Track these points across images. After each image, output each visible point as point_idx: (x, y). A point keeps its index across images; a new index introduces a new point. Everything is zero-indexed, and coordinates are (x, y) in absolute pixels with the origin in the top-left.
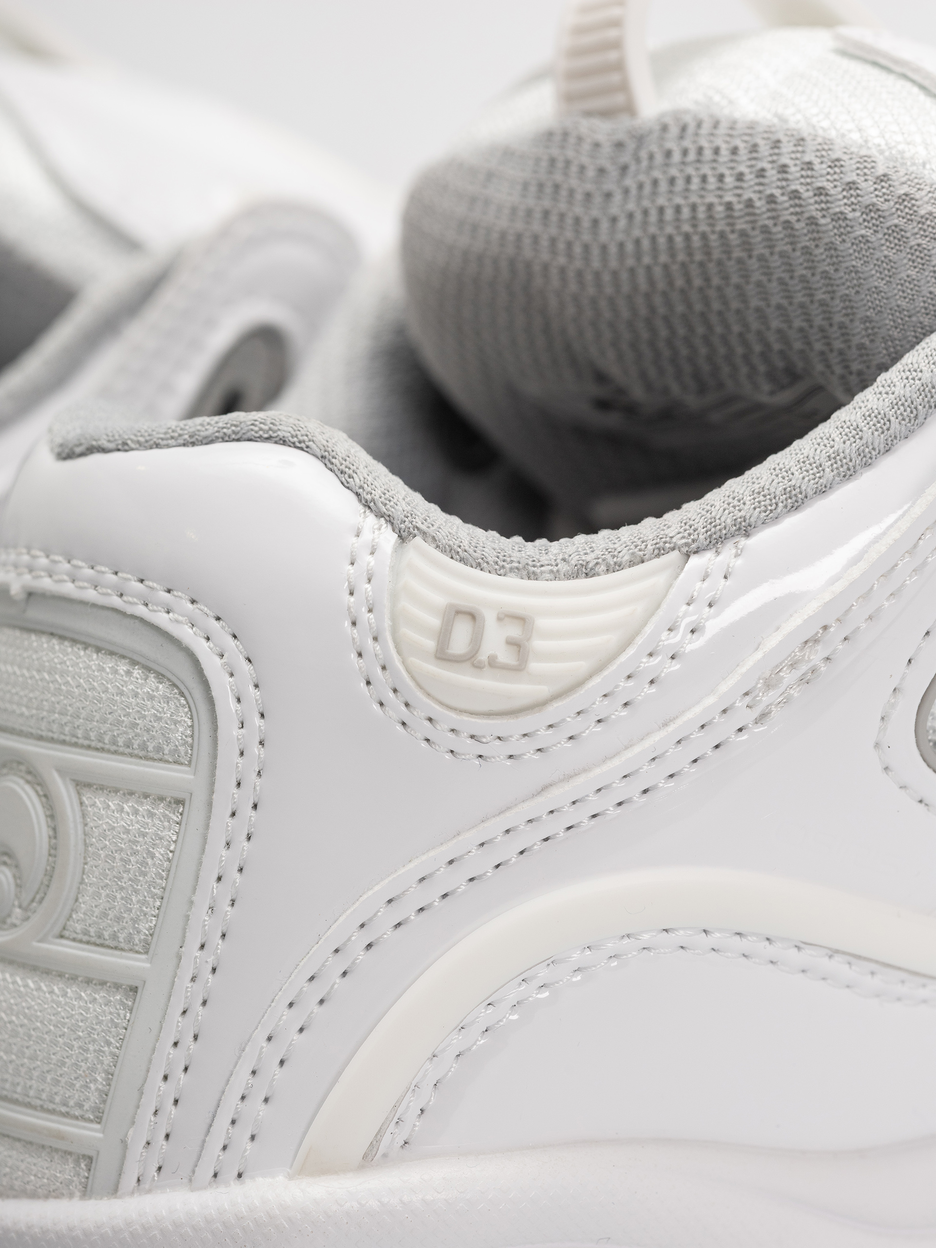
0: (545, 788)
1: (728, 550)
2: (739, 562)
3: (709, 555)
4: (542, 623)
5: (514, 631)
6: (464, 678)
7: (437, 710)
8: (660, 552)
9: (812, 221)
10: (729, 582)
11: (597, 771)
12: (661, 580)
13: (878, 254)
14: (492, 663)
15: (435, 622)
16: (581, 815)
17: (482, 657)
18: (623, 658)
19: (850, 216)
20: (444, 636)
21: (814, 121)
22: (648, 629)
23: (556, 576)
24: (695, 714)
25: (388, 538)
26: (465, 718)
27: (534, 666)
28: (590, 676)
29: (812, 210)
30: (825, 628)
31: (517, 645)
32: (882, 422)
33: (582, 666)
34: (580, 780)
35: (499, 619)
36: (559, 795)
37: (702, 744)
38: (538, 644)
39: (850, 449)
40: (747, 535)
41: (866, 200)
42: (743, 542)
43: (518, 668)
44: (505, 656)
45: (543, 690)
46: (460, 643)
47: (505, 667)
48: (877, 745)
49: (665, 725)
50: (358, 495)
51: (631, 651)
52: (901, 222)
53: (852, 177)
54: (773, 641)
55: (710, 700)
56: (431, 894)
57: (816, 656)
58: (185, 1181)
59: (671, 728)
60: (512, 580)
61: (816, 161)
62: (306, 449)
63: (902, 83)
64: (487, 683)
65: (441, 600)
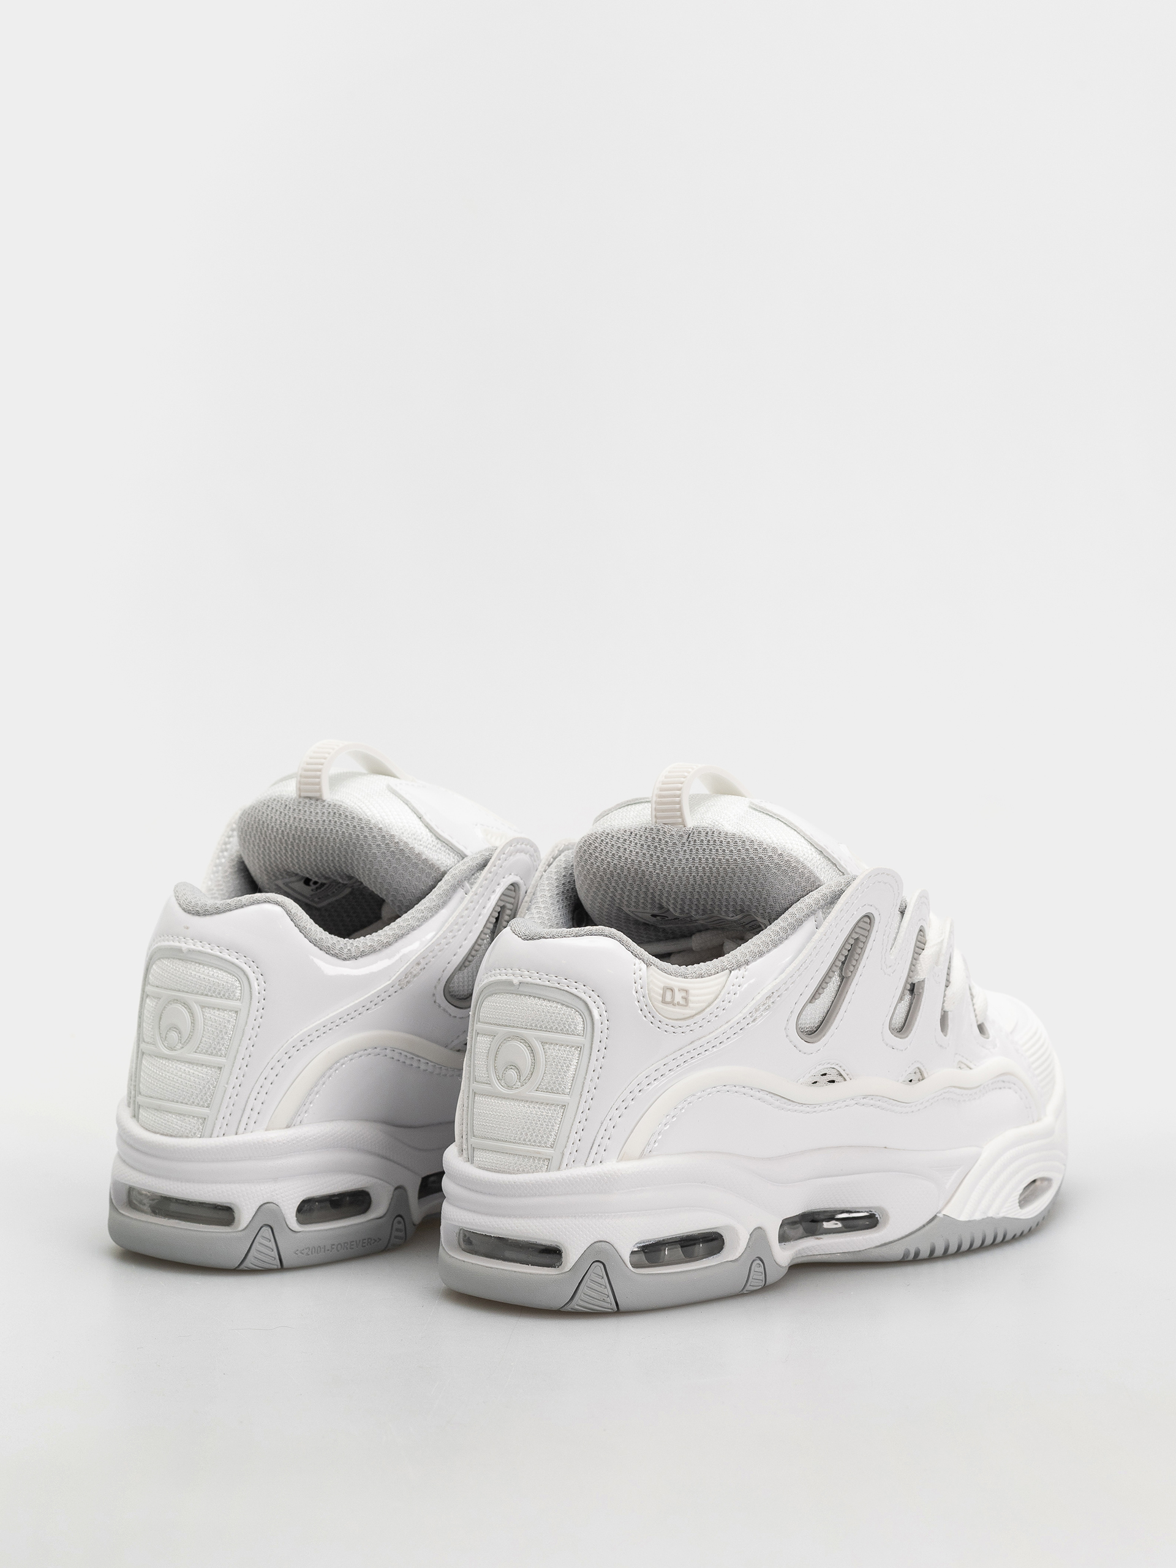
0: (692, 1042)
1: (742, 969)
2: (746, 973)
3: (737, 970)
4: (691, 992)
5: (684, 994)
6: (670, 1008)
7: (662, 1019)
8: (723, 970)
9: (758, 867)
10: (744, 979)
11: (708, 1037)
12: (724, 978)
13: (779, 878)
14: (678, 1004)
15: (661, 992)
16: (702, 1050)
17: (676, 1002)
18: (716, 1002)
19: (770, 866)
20: (664, 996)
21: (754, 834)
22: (722, 993)
23: (693, 977)
24: (736, 1019)
25: (644, 966)
26: (671, 1021)
27: (690, 1005)
28: (706, 1008)
29: (758, 863)
30: (773, 993)
31: (686, 999)
32: (785, 930)
33: (704, 1005)
34: (703, 1039)
35: (679, 991)
36: (697, 1044)
37: (737, 1028)
38: (691, 998)
39: (777, 938)
40: (747, 965)
41: (776, 861)
42: (747, 967)
43: (686, 1005)
44: (682, 1002)
45: (694, 1012)
46: (668, 998)
47: (682, 1005)
48: (785, 1029)
49: (727, 1022)
50: (632, 952)
51: (718, 1000)
52: (786, 868)
53: (770, 854)
54: (758, 997)
55: (740, 1015)
56: (658, 1075)
57: (770, 1002)
58: (583, 1164)
59: (729, 1023)
60: (680, 979)
61: (758, 848)
62: (614, 938)
63: (778, 821)
64: (677, 1010)
65: (662, 985)
